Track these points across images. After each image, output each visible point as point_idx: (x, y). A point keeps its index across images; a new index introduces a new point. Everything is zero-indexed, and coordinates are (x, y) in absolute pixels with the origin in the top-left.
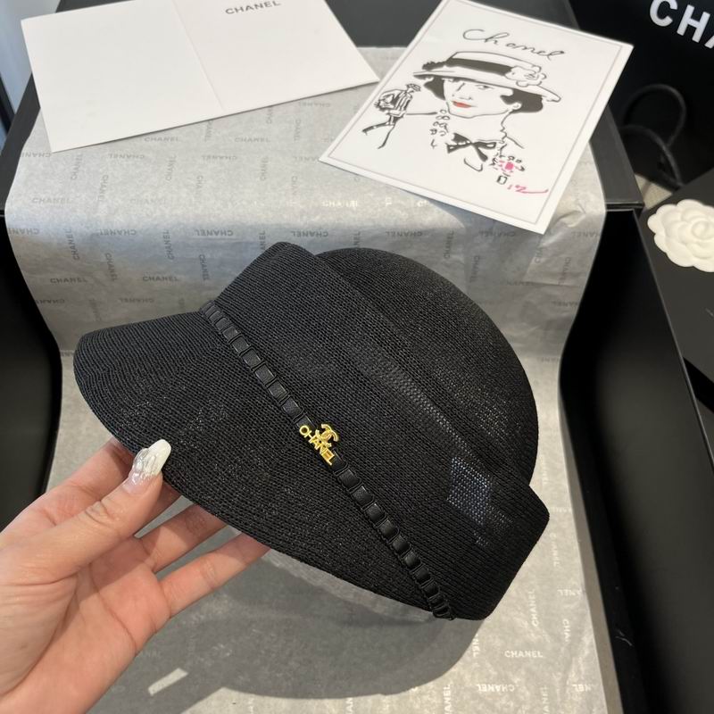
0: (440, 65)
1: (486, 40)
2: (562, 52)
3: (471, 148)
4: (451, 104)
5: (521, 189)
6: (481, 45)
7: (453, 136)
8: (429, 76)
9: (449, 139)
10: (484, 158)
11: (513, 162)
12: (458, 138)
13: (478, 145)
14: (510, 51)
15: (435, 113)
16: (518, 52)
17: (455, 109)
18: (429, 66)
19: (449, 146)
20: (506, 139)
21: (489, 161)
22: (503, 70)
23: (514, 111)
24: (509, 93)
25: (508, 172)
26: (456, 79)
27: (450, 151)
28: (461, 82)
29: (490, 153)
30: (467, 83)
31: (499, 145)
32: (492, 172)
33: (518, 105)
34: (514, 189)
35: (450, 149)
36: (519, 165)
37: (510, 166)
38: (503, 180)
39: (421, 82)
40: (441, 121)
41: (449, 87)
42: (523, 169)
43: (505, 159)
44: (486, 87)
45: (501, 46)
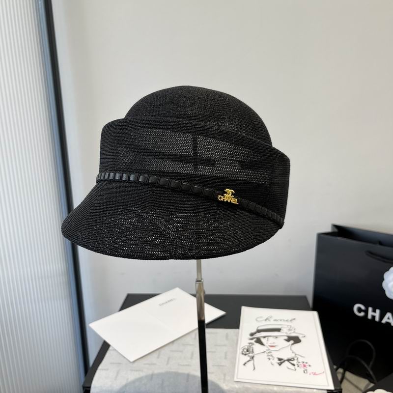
0: (255, 333)
1: (266, 320)
2: (294, 319)
3: (286, 362)
4: (269, 347)
5: (315, 374)
6: (264, 323)
7: (277, 359)
8: (254, 338)
9: (277, 361)
10: (294, 365)
11: (304, 364)
12: (280, 359)
13: (289, 360)
14: (276, 323)
15: (265, 352)
16: (279, 323)
17: (272, 349)
18: (252, 334)
19: (278, 363)
20: (297, 356)
21: (296, 366)
22: (279, 330)
23: (293, 344)
24: (286, 338)
25: (305, 368)
26: (265, 337)
27: (280, 365)
28: (266, 338)
29: (295, 362)
30: (269, 337)
31: (296, 358)
32: (300, 370)
33: (292, 342)
34: (312, 375)
35: (280, 364)
36: (307, 364)
37: (305, 366)
38: (306, 372)
39: (253, 341)
40: (269, 354)
41: (263, 340)
42: (310, 366)
43: (301, 363)
44: (277, 337)
45: (272, 322)
